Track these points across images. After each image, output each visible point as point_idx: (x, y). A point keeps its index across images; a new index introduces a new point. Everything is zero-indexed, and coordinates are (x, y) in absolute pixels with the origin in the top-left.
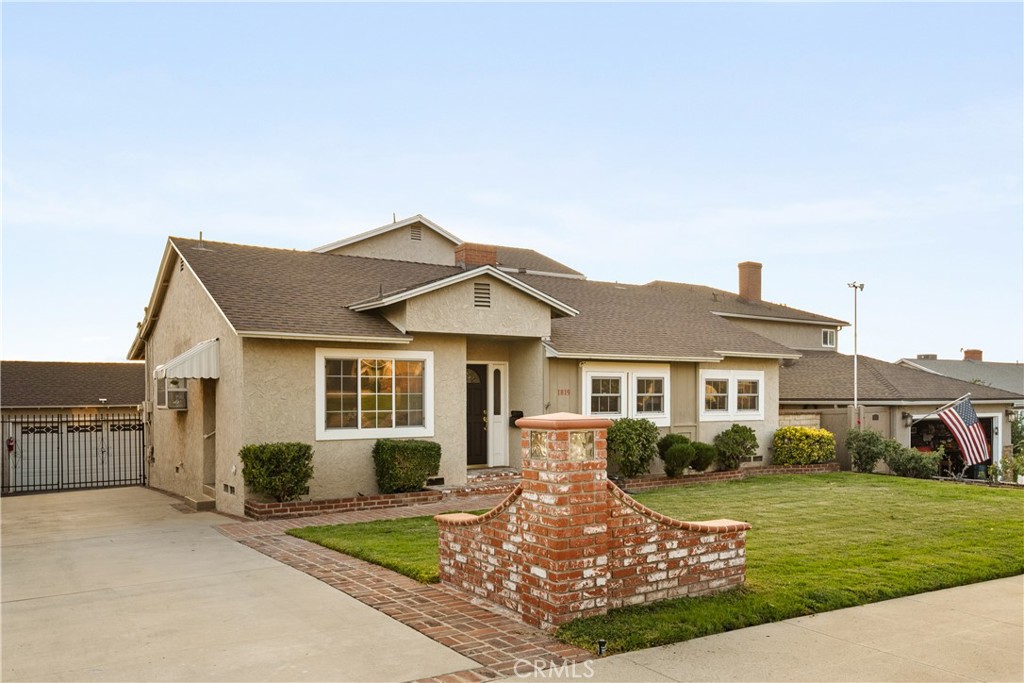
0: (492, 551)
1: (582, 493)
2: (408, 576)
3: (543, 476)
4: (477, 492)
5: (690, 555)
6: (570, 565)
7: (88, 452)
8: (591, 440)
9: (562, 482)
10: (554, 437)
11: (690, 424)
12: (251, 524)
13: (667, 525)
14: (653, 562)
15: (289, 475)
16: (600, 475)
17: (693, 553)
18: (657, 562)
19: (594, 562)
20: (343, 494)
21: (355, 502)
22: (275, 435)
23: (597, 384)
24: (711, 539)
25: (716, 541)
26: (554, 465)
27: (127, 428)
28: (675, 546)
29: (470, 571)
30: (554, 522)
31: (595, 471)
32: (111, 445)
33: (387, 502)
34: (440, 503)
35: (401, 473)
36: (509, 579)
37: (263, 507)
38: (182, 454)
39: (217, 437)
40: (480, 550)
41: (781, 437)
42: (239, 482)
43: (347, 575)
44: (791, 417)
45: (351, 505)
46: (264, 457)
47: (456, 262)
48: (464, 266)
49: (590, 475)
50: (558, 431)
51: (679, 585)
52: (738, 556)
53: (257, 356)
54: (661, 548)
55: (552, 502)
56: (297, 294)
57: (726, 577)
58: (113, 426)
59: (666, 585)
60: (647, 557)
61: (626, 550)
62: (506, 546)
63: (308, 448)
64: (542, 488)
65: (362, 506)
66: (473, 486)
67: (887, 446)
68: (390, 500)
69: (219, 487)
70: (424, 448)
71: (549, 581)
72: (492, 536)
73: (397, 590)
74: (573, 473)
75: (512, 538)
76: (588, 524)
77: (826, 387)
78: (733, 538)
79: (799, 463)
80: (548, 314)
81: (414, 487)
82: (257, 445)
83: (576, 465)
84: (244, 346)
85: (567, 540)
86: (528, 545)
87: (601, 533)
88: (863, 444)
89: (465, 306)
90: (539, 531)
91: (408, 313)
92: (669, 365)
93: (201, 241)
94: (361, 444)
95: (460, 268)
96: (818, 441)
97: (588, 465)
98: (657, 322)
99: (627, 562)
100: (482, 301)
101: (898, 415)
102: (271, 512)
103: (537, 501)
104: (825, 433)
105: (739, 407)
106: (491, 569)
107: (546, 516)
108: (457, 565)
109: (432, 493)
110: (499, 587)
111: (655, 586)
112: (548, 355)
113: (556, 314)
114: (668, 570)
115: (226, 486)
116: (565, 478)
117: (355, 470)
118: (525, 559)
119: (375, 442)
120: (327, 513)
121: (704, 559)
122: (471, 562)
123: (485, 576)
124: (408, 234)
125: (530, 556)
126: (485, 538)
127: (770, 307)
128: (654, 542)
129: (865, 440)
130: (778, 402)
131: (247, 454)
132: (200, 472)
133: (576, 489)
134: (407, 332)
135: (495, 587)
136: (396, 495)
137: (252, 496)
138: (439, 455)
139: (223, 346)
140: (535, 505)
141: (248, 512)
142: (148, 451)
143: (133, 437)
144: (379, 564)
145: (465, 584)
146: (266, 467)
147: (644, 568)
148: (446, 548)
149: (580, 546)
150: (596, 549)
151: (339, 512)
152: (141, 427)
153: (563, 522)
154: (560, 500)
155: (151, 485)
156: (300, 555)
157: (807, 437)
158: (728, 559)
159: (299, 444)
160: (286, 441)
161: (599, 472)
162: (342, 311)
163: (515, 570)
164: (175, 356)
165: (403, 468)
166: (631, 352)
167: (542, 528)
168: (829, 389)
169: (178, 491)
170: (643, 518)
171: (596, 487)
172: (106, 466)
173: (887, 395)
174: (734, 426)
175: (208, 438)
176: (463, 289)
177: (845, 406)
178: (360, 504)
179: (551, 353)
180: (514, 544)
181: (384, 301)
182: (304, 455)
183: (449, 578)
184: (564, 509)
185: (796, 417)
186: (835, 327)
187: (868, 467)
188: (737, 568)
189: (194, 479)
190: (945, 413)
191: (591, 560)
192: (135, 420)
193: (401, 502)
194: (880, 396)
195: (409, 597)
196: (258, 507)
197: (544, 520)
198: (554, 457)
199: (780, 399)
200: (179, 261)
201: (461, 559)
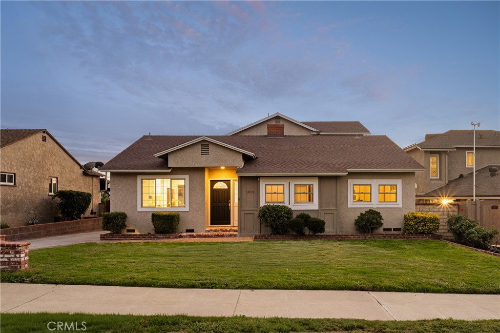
11: (333, 209)
37: (102, 235)
78: (13, 249)
80: (240, 156)
84: (111, 175)
89: (196, 155)
91: (169, 159)
92: (317, 178)
100: (205, 152)
113: (245, 156)
124: (274, 122)
134: (168, 167)
176: (195, 148)
182: (124, 217)
188: (15, 262)
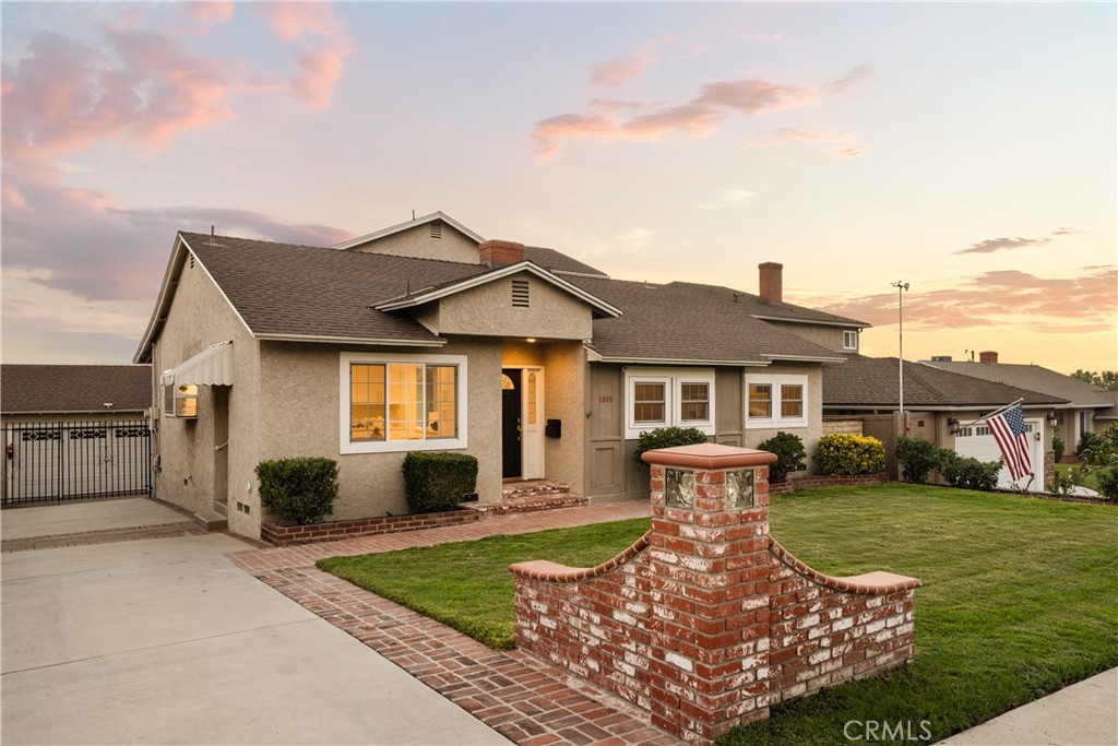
0: (596, 619)
1: (741, 554)
2: (472, 637)
3: (688, 531)
4: (514, 509)
5: (855, 625)
6: (726, 655)
7: (91, 459)
8: (749, 481)
9: (717, 542)
10: (706, 480)
11: (736, 432)
12: (269, 551)
13: (831, 588)
14: (815, 639)
15: (312, 495)
16: (762, 528)
17: (859, 622)
18: (820, 639)
19: (755, 647)
20: (371, 513)
21: (384, 523)
22: (296, 448)
23: (641, 390)
24: (878, 602)
25: (883, 604)
26: (706, 517)
27: (132, 433)
28: (839, 615)
29: (563, 640)
30: (706, 597)
31: (755, 523)
32: (115, 453)
33: (420, 524)
34: (476, 523)
35: (435, 490)
36: (623, 660)
37: (283, 531)
38: (191, 465)
39: (230, 449)
40: (578, 615)
41: (826, 444)
42: (255, 501)
43: (396, 634)
44: (834, 424)
45: (380, 527)
46: (284, 475)
47: (481, 260)
48: (489, 264)
49: (749, 529)
50: (712, 471)
51: (844, 665)
52: (906, 621)
53: (276, 360)
54: (825, 620)
55: (704, 568)
56: (319, 292)
57: (894, 649)
58: (117, 432)
59: (830, 667)
60: (808, 632)
61: (785, 624)
62: (617, 616)
63: (333, 464)
64: (685, 547)
65: (392, 528)
66: (509, 502)
67: (942, 455)
68: (422, 521)
69: (232, 506)
70: (460, 463)
71: (696, 676)
72: (596, 600)
73: (466, 661)
74: (730, 528)
75: (629, 606)
76: (747, 596)
77: (863, 391)
78: (901, 599)
79: (848, 473)
80: (589, 315)
81: (449, 506)
82: (276, 460)
83: (733, 517)
84: (262, 349)
85: (723, 620)
86: (662, 623)
87: (761, 608)
88: (916, 453)
89: (502, 306)
90: (678, 604)
91: (441, 314)
92: (713, 369)
93: (213, 236)
94: (389, 457)
95: (486, 266)
96: (867, 450)
97: (747, 515)
98: (695, 323)
99: (786, 641)
100: (521, 300)
101: (944, 422)
102: (291, 537)
103: (676, 565)
104: (872, 440)
105: (783, 414)
106: (594, 642)
107: (690, 586)
108: (541, 630)
109: (468, 511)
110: (608, 667)
111: (817, 670)
112: (590, 359)
113: (598, 314)
114: (831, 648)
115: (240, 505)
116: (721, 536)
117: (382, 487)
118: (655, 640)
119: (405, 455)
120: (354, 537)
121: (871, 629)
122: (564, 629)
123: (585, 650)
124: (428, 233)
125: (665, 637)
126: (586, 601)
127: (792, 309)
128: (817, 612)
129: (917, 448)
130: (821, 407)
131: (263, 471)
132: (210, 487)
133: (733, 549)
134: (440, 334)
135: (600, 668)
136: (429, 515)
137: (270, 518)
138: (476, 470)
139: (238, 350)
140: (672, 569)
141: (265, 535)
142: (155, 460)
143: (139, 444)
144: (433, 617)
145: (554, 657)
146: (286, 486)
147: (805, 647)
148: (526, 608)
149: (738, 627)
150: (756, 629)
151: (368, 535)
152: (148, 434)
153: (718, 596)
154: (715, 565)
155: (158, 496)
156: (332, 600)
157: (857, 445)
158: (894, 627)
159: (322, 460)
160: (307, 456)
161: (759, 524)
162: (368, 311)
163: (634, 649)
164: (184, 360)
165: (436, 486)
166: (677, 356)
167: (685, 602)
168: (867, 393)
169: (187, 505)
170: (805, 581)
171: (756, 546)
172: (109, 475)
173: (932, 400)
174: (779, 433)
175: (220, 450)
176: (500, 287)
177: (891, 412)
178: (389, 526)
179: (594, 356)
180: (632, 614)
181: (416, 299)
182: (328, 472)
183: (529, 645)
184: (719, 578)
185: (839, 424)
186: (856, 329)
187: (921, 478)
188: (905, 636)
189: (204, 493)
190: (994, 420)
191: (751, 644)
192: (141, 426)
193: (435, 523)
194: (924, 401)
195: (485, 674)
196: (277, 531)
197: (688, 590)
198: (706, 506)
199: (824, 404)
200: (189, 258)
201: (546, 622)
